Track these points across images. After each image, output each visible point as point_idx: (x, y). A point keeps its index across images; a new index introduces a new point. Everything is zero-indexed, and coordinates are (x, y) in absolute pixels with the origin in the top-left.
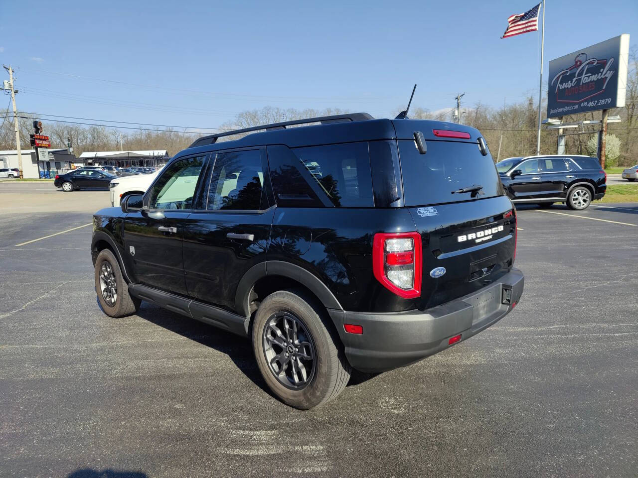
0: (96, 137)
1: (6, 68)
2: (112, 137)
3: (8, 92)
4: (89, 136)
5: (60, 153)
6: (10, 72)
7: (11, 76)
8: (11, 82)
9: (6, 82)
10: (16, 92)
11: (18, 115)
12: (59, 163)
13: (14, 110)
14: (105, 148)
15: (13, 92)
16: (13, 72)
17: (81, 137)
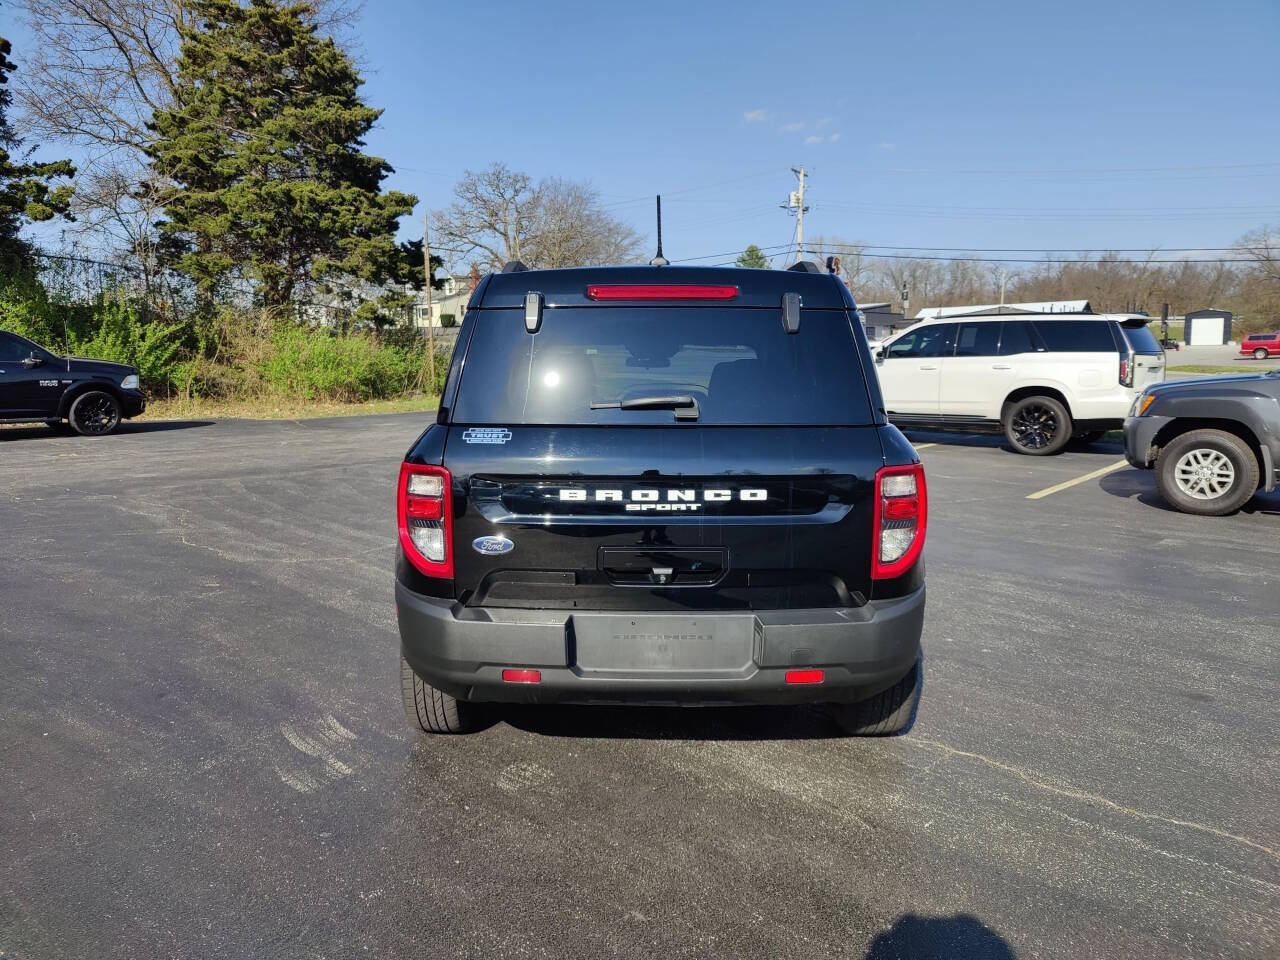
0: (960, 279)
1: (796, 171)
2: (990, 278)
3: (793, 212)
4: (948, 277)
5: (877, 310)
6: (801, 176)
7: (802, 184)
8: (800, 195)
9: (793, 194)
10: (806, 210)
11: (804, 248)
12: (873, 328)
13: (799, 241)
14: (974, 299)
15: (800, 211)
16: (805, 175)
17: (933, 279)
